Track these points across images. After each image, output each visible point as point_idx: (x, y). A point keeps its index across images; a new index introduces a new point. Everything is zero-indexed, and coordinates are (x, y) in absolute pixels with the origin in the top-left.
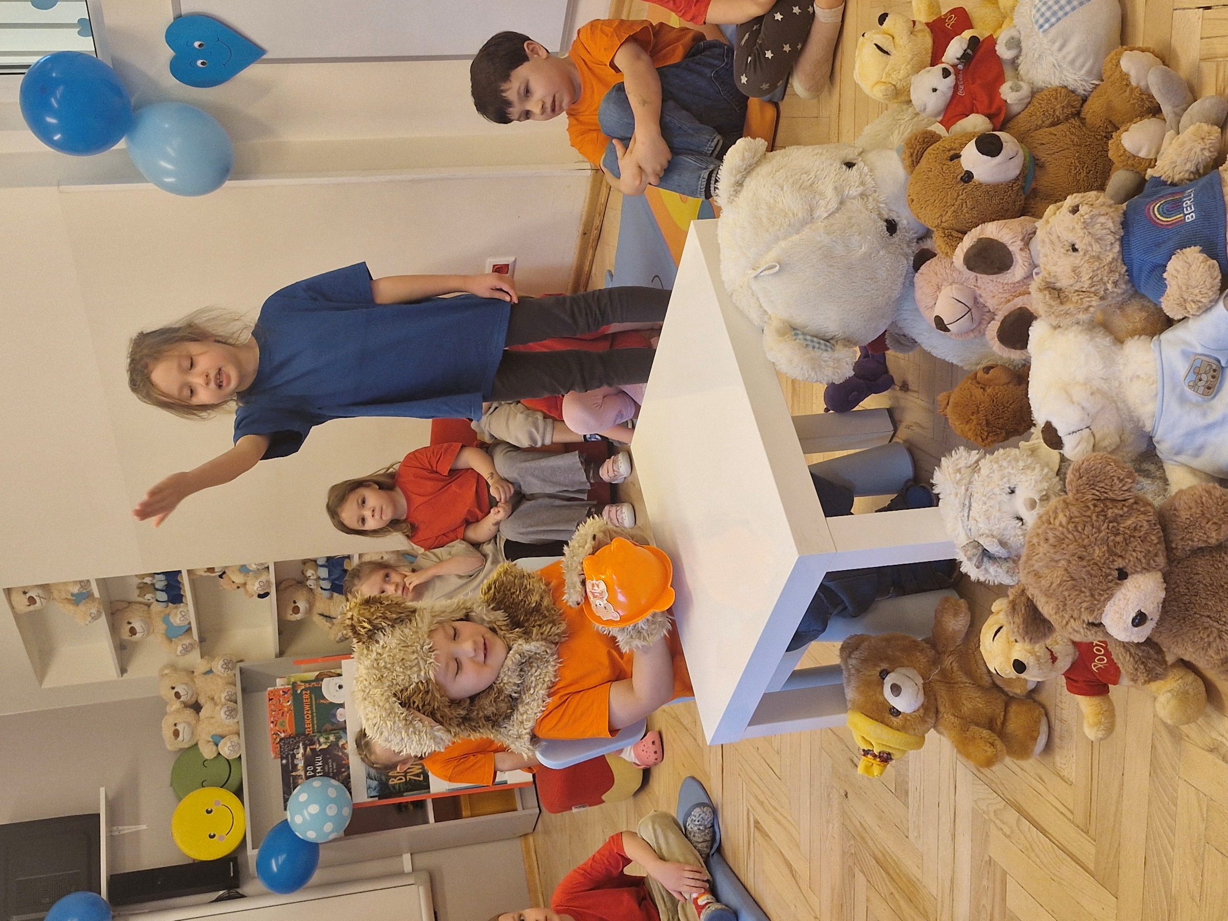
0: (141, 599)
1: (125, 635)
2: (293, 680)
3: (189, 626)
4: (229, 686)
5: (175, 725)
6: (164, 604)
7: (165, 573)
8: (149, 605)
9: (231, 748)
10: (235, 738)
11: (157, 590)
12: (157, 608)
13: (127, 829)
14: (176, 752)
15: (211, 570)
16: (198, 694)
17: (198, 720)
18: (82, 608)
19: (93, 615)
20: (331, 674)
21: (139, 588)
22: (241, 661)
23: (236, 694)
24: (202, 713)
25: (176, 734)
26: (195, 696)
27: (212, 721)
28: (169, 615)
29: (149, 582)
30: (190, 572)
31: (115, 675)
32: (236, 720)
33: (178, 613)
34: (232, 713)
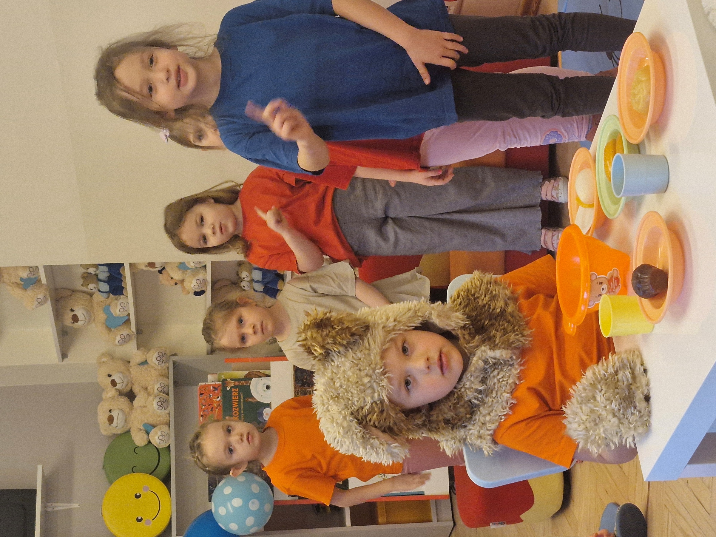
0: (84, 289)
1: (68, 321)
2: (223, 377)
3: (127, 318)
4: (162, 378)
5: (110, 411)
6: (105, 295)
7: (109, 266)
8: (91, 295)
9: (161, 438)
10: (165, 428)
11: (100, 280)
12: (99, 298)
13: (60, 506)
14: (109, 437)
15: (152, 265)
16: (132, 383)
17: (132, 408)
18: (30, 293)
19: (39, 300)
20: (260, 375)
21: (83, 277)
22: (175, 355)
23: (168, 386)
24: (136, 402)
25: (111, 419)
26: (129, 386)
27: (144, 409)
28: (109, 305)
29: (93, 273)
30: (131, 265)
31: (57, 360)
32: (167, 412)
33: (119, 304)
34: (163, 404)
